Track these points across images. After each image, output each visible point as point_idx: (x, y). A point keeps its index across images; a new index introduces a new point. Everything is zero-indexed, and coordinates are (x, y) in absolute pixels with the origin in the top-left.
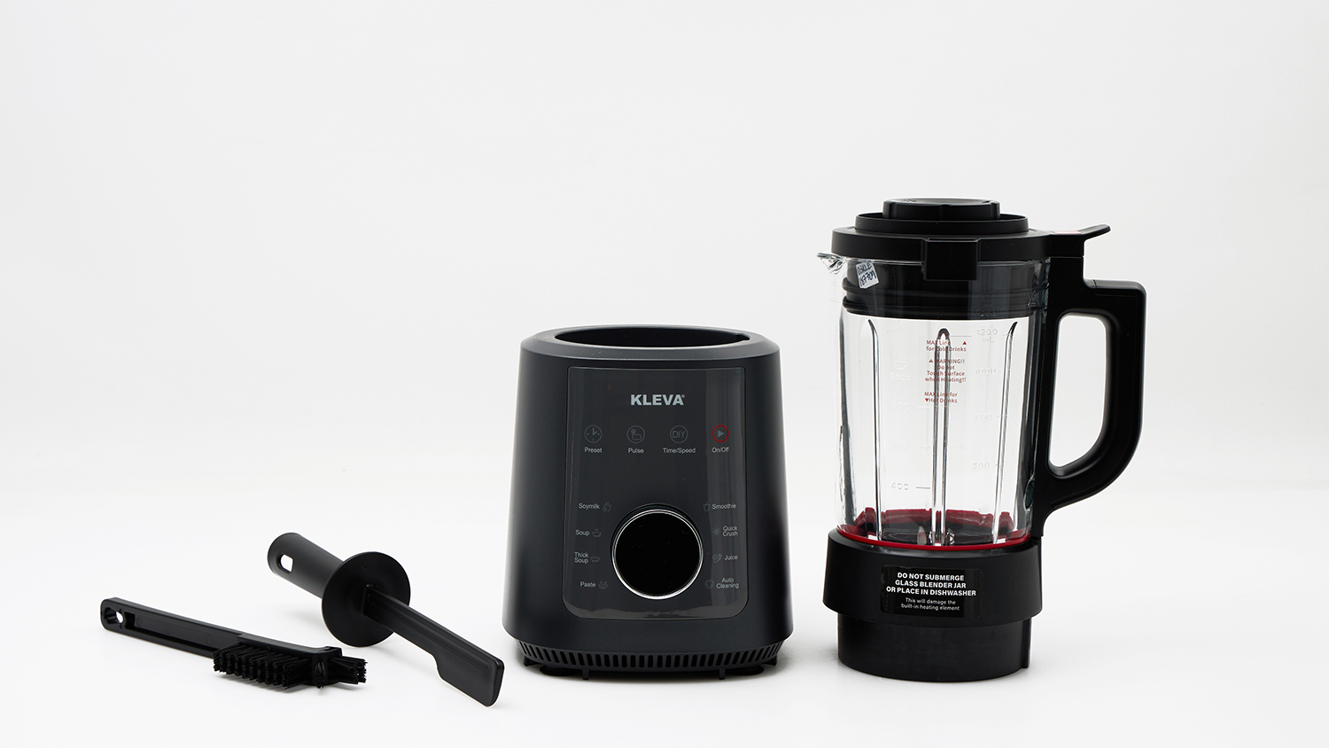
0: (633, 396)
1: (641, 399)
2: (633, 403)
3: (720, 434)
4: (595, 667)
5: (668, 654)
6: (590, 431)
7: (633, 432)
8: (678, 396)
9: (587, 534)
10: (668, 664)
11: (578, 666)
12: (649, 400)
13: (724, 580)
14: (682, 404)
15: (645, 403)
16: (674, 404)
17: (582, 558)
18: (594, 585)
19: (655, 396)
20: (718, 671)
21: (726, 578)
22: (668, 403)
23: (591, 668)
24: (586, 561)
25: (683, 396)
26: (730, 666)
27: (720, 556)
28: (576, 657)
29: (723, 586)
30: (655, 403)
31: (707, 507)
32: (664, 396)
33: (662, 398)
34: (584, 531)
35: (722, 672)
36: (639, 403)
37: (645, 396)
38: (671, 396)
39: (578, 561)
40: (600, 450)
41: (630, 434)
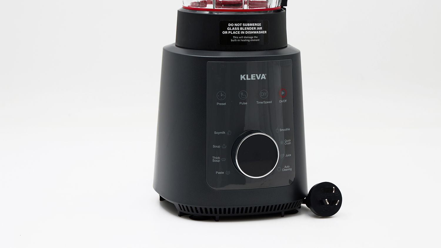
0: (241, 75)
1: (245, 77)
2: (241, 79)
3: (283, 93)
4: (223, 214)
6: (219, 94)
7: (242, 94)
8: (263, 75)
9: (219, 147)
11: (214, 214)
12: (250, 77)
13: (285, 167)
14: (265, 78)
15: (248, 79)
16: (262, 79)
17: (216, 159)
18: (223, 173)
19: (252, 75)
20: (281, 212)
21: (287, 166)
22: (258, 78)
23: (221, 215)
24: (219, 161)
25: (266, 75)
26: (287, 210)
27: (284, 155)
28: (209, 210)
29: (285, 170)
30: (252, 79)
31: (277, 130)
32: (257, 75)
33: (256, 76)
34: (218, 145)
35: (283, 213)
36: (245, 79)
37: (247, 75)
38: (260, 75)
39: (214, 161)
40: (225, 104)
41: (240, 95)
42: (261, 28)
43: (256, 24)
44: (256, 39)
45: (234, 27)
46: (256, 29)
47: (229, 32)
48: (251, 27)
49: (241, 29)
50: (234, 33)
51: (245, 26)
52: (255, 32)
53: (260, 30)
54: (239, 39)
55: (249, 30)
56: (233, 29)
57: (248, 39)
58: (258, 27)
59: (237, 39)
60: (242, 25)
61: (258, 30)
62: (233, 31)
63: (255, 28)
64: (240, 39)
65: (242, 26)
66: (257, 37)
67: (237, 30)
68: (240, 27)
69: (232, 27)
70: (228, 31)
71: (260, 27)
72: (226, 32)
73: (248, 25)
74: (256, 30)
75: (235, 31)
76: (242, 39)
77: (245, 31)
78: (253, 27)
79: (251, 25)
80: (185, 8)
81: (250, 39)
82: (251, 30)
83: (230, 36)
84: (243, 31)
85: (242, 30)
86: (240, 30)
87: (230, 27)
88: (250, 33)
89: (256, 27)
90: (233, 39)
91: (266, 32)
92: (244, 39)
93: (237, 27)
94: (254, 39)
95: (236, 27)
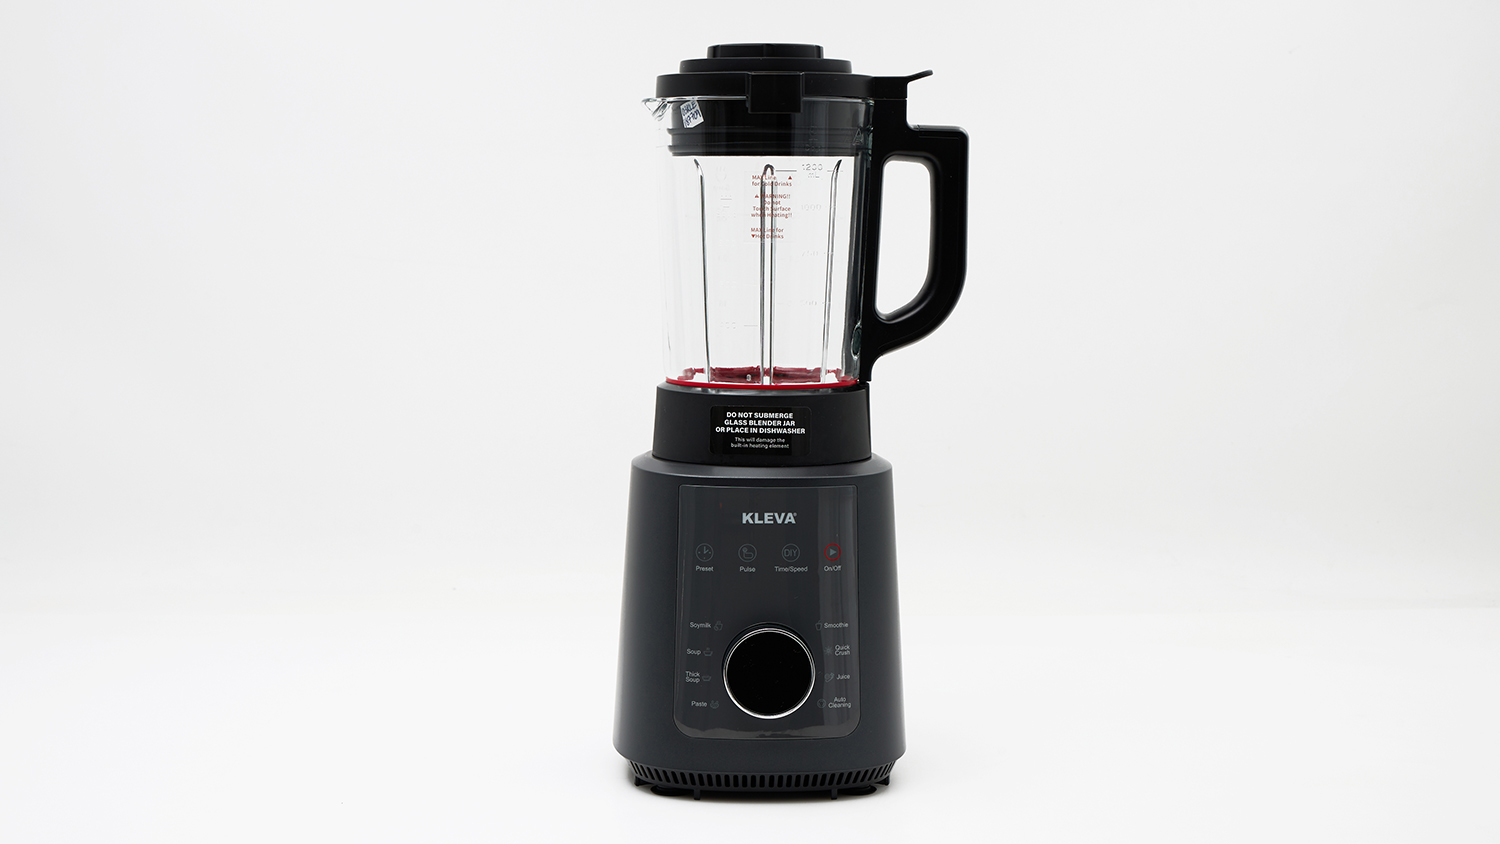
0: (744, 514)
1: (753, 517)
2: (744, 522)
3: (832, 552)
4: (706, 787)
5: (780, 774)
6: (701, 549)
7: (745, 551)
8: (790, 515)
9: (698, 653)
10: (780, 784)
11: (689, 786)
12: (761, 518)
13: (836, 699)
14: (794, 522)
15: (757, 522)
16: (786, 522)
17: (693, 677)
18: (705, 704)
19: (766, 515)
20: (830, 791)
21: (839, 697)
22: (780, 521)
23: (703, 788)
24: (697, 681)
25: (795, 514)
26: (843, 785)
27: (832, 675)
28: (688, 777)
29: (835, 706)
30: (766, 522)
31: (819, 626)
32: (776, 515)
33: (774, 516)
34: (696, 650)
35: (835, 792)
36: (751, 522)
37: (757, 515)
38: (783, 515)
39: (689, 680)
40: (711, 569)
41: (742, 552)
42: (793, 423)
43: (781, 415)
44: (781, 443)
45: (738, 418)
46: (782, 423)
47: (728, 429)
48: (772, 419)
49: (751, 423)
50: (737, 430)
51: (759, 419)
52: (780, 431)
53: (792, 427)
54: (746, 442)
55: (767, 427)
56: (735, 423)
57: (765, 443)
58: (787, 420)
59: (742, 443)
60: (753, 415)
61: (787, 427)
62: (734, 427)
63: (779, 423)
64: (748, 443)
65: (753, 418)
66: (784, 440)
67: (743, 426)
68: (748, 419)
69: (733, 420)
70: (726, 426)
71: (790, 420)
72: (723, 429)
73: (766, 415)
74: (782, 427)
75: (739, 427)
76: (753, 443)
77: (758, 427)
78: (775, 419)
79: (771, 415)
80: (670, 381)
81: (769, 444)
82: (772, 427)
83: (730, 437)
84: (755, 427)
85: (753, 426)
86: (748, 426)
87: (729, 419)
88: (769, 431)
89: (782, 420)
90: (736, 443)
91: (803, 431)
92: (756, 443)
93: (743, 419)
94: (776, 443)
95: (740, 418)
